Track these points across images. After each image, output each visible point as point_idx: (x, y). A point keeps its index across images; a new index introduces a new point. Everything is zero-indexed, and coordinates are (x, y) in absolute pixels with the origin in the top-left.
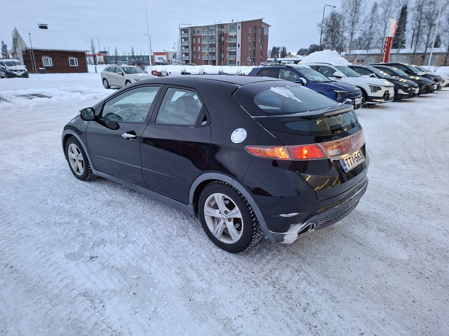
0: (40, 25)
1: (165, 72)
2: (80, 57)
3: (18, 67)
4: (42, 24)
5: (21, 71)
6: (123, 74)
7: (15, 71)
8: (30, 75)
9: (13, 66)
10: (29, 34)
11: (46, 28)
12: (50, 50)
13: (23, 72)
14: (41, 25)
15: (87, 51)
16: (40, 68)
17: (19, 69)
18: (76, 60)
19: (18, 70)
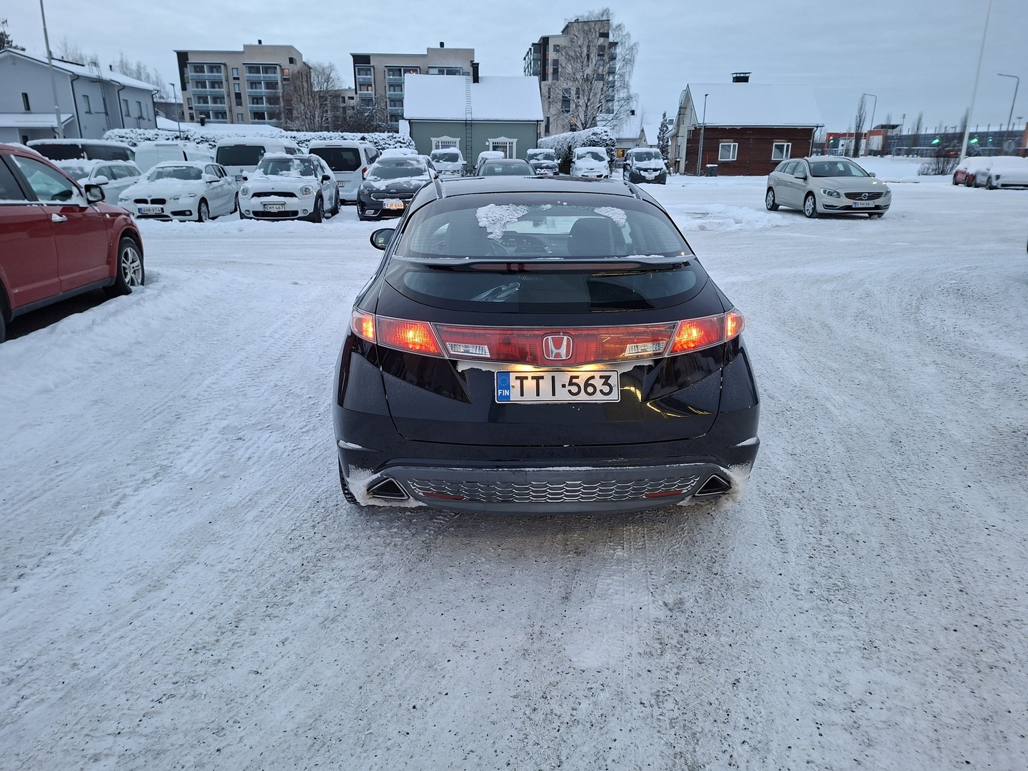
0: (735, 75)
1: (984, 174)
2: (800, 139)
3: (653, 163)
4: (740, 74)
5: (655, 170)
6: (805, 179)
7: (646, 170)
8: (668, 178)
9: (646, 160)
10: (706, 95)
11: (745, 79)
12: (739, 128)
13: (657, 173)
14: (738, 75)
15: (817, 127)
16: (708, 166)
17: (653, 167)
18: (788, 146)
19: (651, 169)
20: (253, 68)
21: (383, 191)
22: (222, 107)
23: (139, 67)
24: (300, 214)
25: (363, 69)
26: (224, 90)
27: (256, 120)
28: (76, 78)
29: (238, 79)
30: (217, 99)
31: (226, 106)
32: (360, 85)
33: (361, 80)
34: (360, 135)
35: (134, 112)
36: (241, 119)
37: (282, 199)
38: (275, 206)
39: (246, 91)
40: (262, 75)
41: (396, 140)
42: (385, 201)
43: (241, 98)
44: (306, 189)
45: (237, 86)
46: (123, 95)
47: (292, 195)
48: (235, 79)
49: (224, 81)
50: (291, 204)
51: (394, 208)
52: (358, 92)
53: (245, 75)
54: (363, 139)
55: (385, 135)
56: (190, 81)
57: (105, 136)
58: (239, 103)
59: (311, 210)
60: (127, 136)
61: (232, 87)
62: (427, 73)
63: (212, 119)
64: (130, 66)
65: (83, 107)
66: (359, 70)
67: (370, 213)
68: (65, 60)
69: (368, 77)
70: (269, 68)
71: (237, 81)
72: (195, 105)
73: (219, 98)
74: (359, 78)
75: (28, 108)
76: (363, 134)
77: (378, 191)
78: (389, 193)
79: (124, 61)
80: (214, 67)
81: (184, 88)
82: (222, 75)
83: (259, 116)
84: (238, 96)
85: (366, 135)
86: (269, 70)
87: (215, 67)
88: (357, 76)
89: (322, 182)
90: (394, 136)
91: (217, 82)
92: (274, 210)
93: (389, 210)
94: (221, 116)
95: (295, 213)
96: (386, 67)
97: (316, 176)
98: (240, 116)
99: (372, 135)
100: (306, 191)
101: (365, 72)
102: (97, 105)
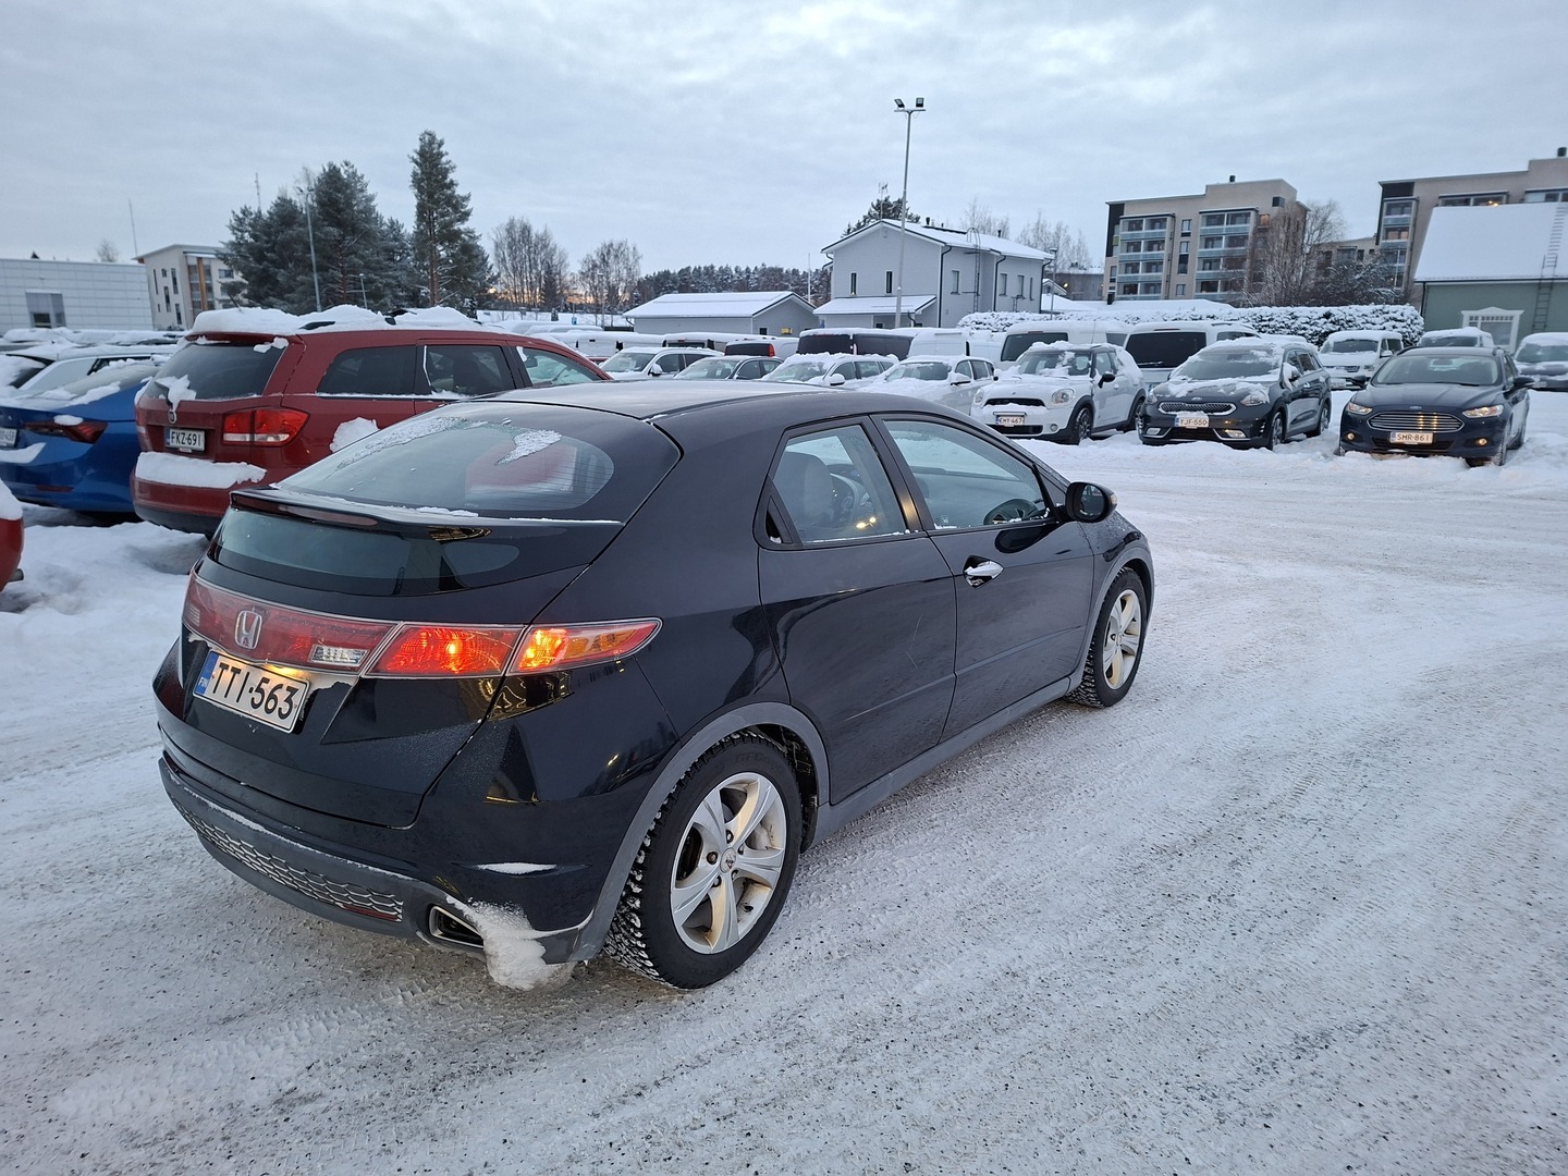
20: (1214, 218)
21: (1182, 400)
22: (1157, 277)
23: (1059, 229)
24: (1045, 432)
25: (1397, 205)
26: (1164, 253)
27: (1204, 293)
28: (949, 249)
29: (1188, 235)
30: (1151, 266)
31: (1161, 275)
32: (1388, 230)
33: (1390, 222)
34: (1323, 310)
35: (1013, 290)
36: (1182, 293)
37: (1023, 408)
38: (1011, 418)
39: (1197, 250)
40: (1225, 226)
41: (1387, 316)
42: (1180, 415)
43: (1186, 262)
44: (1064, 394)
45: (1184, 245)
46: (1002, 269)
47: (1038, 403)
48: (1184, 235)
49: (1167, 240)
50: (1034, 415)
51: (1192, 425)
52: (1382, 241)
53: (1201, 228)
54: (1327, 316)
55: (1368, 309)
56: (1120, 243)
57: (961, 323)
58: (1183, 271)
59: (1063, 425)
60: (985, 321)
61: (1176, 247)
62: (1522, 201)
63: (1138, 294)
64: (1047, 229)
65: (949, 286)
66: (1389, 207)
67: (1153, 432)
68: (944, 228)
69: (1404, 216)
70: (1237, 216)
71: (1186, 239)
72: (1119, 275)
73: (1154, 263)
74: (1386, 220)
75: (889, 290)
76: (1328, 309)
77: (1173, 399)
78: (1189, 404)
79: (1042, 222)
80: (1156, 221)
81: (1109, 253)
82: (1166, 232)
83: (1208, 286)
84: (1184, 259)
85: (1333, 310)
86: (1238, 219)
87: (1158, 221)
88: (1385, 217)
89: (1100, 385)
90: (1385, 310)
91: (1156, 242)
92: (1009, 423)
93: (1184, 428)
94: (1152, 289)
95: (1038, 429)
96: (1441, 197)
97: (1092, 376)
98: (1180, 288)
99: (1345, 309)
100: (1062, 397)
101: (1400, 209)
102: (967, 283)
